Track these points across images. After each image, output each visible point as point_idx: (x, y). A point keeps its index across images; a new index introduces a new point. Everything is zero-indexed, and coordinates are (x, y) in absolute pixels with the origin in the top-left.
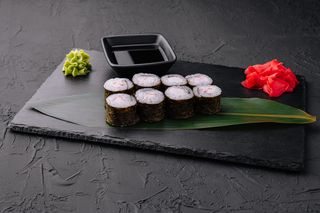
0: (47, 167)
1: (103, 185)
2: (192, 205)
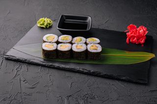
0: (22, 79)
1: (50, 88)
2: (93, 98)
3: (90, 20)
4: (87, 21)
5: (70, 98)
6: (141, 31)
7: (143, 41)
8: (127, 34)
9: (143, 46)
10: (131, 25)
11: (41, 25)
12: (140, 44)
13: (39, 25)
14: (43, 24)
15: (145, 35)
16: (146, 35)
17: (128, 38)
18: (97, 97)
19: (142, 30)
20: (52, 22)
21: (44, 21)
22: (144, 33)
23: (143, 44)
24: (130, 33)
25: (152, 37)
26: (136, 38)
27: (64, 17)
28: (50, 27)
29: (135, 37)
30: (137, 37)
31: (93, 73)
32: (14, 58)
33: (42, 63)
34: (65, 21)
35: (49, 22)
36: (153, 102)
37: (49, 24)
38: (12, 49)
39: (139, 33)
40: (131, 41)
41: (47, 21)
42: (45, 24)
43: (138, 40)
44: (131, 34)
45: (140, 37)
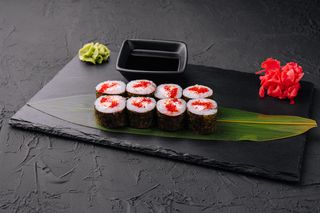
0: (41, 165)
1: (96, 183)
2: (184, 202)
3: (183, 51)
4: (178, 53)
5: (137, 203)
6: (290, 73)
7: (292, 94)
8: (261, 78)
9: (293, 102)
10: (269, 59)
11: (86, 57)
12: (287, 100)
13: (82, 58)
14: (91, 56)
15: (298, 80)
16: (300, 82)
17: (262, 88)
18: (192, 200)
19: (292, 71)
20: (108, 52)
21: (94, 50)
22: (296, 77)
23: (294, 98)
24: (266, 76)
26: (278, 88)
27: (130, 44)
28: (105, 62)
29: (276, 84)
30: (281, 85)
31: (189, 157)
32: (29, 125)
33: (84, 136)
34: (132, 51)
35: (102, 51)
36: (305, 209)
37: (104, 56)
38: (25, 107)
39: (286, 76)
40: (269, 92)
41: (98, 49)
42: (95, 56)
43: (283, 91)
44: (270, 78)
45: (286, 85)
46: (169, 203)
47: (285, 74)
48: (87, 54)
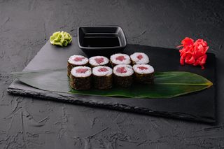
4: (117, 33)
5: (92, 140)
6: (200, 47)
7: (203, 62)
8: (180, 51)
9: (203, 68)
10: (186, 38)
11: (56, 41)
12: (199, 66)
13: (52, 42)
14: (59, 41)
16: (206, 53)
17: (182, 58)
18: (131, 138)
19: (201, 45)
20: (71, 37)
21: (61, 36)
22: (204, 50)
23: (204, 65)
24: (184, 50)
25: (214, 55)
26: (192, 58)
27: (83, 29)
28: (69, 45)
29: (191, 55)
30: (194, 55)
35: (67, 37)
37: (68, 40)
39: (197, 49)
40: (186, 61)
41: (64, 35)
42: (62, 41)
43: (196, 60)
44: (186, 51)
45: (198, 56)
46: (114, 140)
47: (197, 48)
48: (56, 39)
